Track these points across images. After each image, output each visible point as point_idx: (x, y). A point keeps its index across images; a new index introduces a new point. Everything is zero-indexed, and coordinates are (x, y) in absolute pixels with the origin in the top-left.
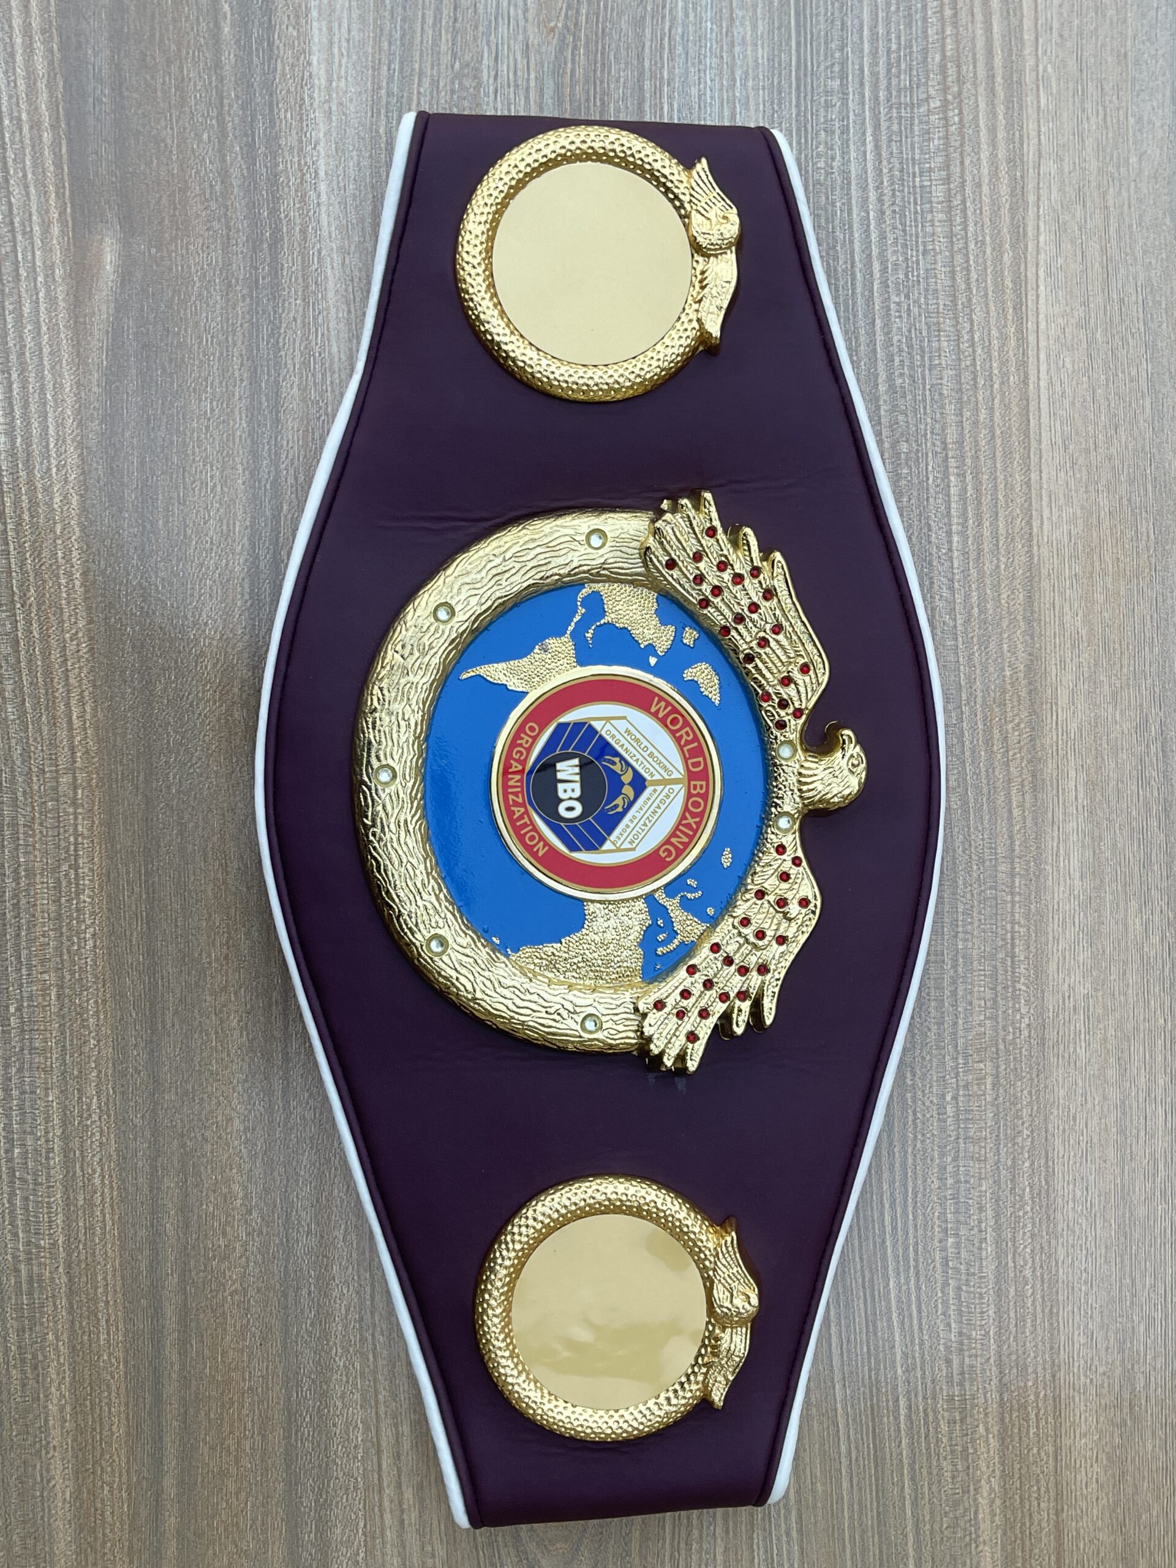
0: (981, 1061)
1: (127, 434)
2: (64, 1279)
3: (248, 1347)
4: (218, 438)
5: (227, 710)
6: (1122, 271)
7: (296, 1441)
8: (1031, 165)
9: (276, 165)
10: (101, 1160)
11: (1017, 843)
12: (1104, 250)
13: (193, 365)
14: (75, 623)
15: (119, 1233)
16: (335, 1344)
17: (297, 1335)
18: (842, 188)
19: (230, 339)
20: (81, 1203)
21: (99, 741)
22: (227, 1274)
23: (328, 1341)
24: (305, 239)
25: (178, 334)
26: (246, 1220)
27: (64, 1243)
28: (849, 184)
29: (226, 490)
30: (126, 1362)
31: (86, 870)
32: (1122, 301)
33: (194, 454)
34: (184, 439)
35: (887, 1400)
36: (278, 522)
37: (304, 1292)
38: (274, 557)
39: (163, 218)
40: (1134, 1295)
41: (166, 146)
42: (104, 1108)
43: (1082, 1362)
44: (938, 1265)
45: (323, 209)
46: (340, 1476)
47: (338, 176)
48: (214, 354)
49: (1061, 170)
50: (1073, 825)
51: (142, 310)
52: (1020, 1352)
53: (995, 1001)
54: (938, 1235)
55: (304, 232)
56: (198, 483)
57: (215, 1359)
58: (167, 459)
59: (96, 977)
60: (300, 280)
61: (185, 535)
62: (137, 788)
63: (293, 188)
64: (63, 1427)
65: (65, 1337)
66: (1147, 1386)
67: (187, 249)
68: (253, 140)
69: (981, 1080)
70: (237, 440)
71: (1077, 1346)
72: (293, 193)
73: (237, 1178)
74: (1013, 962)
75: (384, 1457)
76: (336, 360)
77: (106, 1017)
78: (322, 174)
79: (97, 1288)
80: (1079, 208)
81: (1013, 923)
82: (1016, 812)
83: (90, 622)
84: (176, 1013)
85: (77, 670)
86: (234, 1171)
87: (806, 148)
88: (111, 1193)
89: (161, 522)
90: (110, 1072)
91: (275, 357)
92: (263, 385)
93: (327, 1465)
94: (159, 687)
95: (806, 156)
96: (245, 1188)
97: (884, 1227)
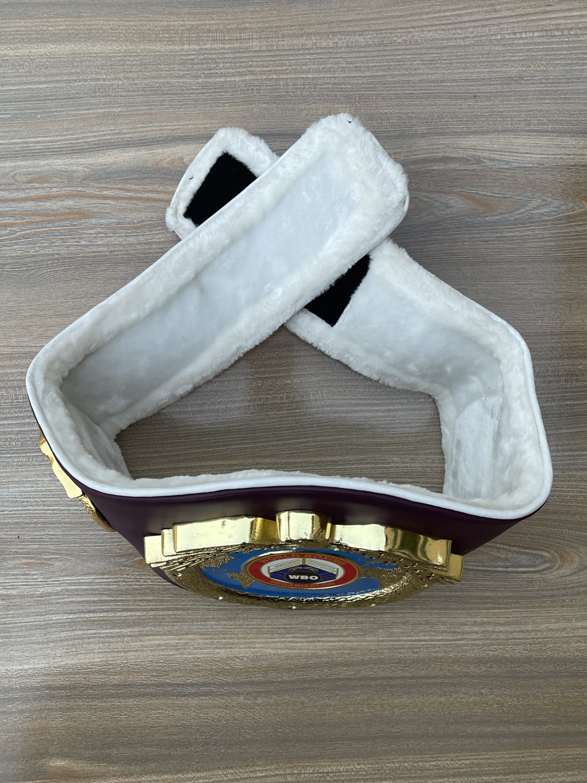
1: (136, 753)
2: (512, 776)
3: (542, 694)
4: (138, 712)
5: (258, 706)
6: (60, 308)
8: (13, 350)
9: (17, 688)
10: (458, 760)
12: (51, 317)
13: (105, 724)
14: (220, 775)
15: (491, 752)
16: (541, 655)
17: (537, 672)
18: (24, 434)
19: (94, 707)
20: (477, 769)
21: (272, 763)
22: (509, 703)
23: (540, 659)
24: (49, 674)
25: (92, 731)
26: (486, 695)
27: (495, 776)
28: (22, 431)
29: (160, 708)
30: (549, 748)
31: (329, 768)
32: (72, 309)
33: (145, 723)
34: (138, 727)
35: (567, 409)
36: (175, 684)
37: (518, 669)
38: (190, 685)
39: (41, 739)
40: (520, 299)
41: (9, 738)
42: (435, 759)
43: (550, 322)
45: (36, 666)
47: (21, 660)
48: (101, 714)
49: (15, 337)
51: (81, 748)
52: (545, 350)
55: (46, 675)
56: (158, 720)
57: (548, 709)
58: (147, 735)
59: (377, 763)
60: (68, 676)
61: (180, 726)
62: (293, 746)
63: (27, 680)
64: (577, 775)
65: (537, 775)
66: (561, 292)
67: (54, 728)
68: (6, 699)
70: (139, 703)
71: (543, 324)
72: (29, 680)
73: (467, 699)
76: (102, 659)
77: (395, 759)
78: (20, 667)
79: (516, 762)
80: (31, 328)
83: (219, 768)
84: (393, 727)
85: (241, 774)
86: (464, 700)
87: (7, 450)
88: (473, 755)
89: (175, 737)
90: (419, 756)
91: (102, 686)
92: (114, 692)
94: (248, 736)
95: (10, 450)
96: (471, 695)
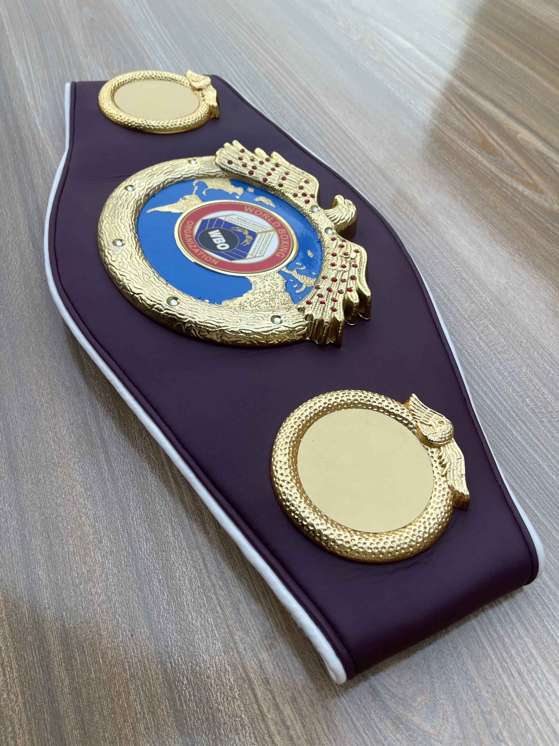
0: (481, 320)
3: (122, 642)
7: (181, 706)
8: (307, 87)
9: (18, 123)
11: (435, 242)
22: (94, 591)
23: (183, 611)
29: (13, 214)
37: (155, 582)
44: (531, 414)
45: (41, 132)
46: (227, 720)
47: (45, 124)
49: (318, 86)
50: (452, 231)
53: (469, 297)
54: (520, 400)
55: (34, 139)
57: (98, 662)
60: (35, 151)
68: (7, 119)
69: (487, 327)
72: (27, 130)
73: (87, 522)
74: (465, 281)
75: (257, 688)
78: (38, 124)
80: (329, 91)
81: (454, 267)
82: (427, 233)
84: (24, 437)
93: (213, 716)
97: (490, 406)
